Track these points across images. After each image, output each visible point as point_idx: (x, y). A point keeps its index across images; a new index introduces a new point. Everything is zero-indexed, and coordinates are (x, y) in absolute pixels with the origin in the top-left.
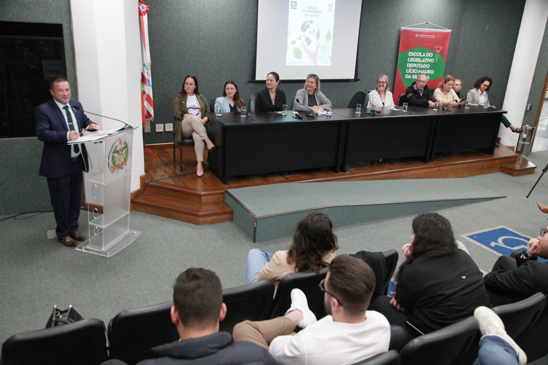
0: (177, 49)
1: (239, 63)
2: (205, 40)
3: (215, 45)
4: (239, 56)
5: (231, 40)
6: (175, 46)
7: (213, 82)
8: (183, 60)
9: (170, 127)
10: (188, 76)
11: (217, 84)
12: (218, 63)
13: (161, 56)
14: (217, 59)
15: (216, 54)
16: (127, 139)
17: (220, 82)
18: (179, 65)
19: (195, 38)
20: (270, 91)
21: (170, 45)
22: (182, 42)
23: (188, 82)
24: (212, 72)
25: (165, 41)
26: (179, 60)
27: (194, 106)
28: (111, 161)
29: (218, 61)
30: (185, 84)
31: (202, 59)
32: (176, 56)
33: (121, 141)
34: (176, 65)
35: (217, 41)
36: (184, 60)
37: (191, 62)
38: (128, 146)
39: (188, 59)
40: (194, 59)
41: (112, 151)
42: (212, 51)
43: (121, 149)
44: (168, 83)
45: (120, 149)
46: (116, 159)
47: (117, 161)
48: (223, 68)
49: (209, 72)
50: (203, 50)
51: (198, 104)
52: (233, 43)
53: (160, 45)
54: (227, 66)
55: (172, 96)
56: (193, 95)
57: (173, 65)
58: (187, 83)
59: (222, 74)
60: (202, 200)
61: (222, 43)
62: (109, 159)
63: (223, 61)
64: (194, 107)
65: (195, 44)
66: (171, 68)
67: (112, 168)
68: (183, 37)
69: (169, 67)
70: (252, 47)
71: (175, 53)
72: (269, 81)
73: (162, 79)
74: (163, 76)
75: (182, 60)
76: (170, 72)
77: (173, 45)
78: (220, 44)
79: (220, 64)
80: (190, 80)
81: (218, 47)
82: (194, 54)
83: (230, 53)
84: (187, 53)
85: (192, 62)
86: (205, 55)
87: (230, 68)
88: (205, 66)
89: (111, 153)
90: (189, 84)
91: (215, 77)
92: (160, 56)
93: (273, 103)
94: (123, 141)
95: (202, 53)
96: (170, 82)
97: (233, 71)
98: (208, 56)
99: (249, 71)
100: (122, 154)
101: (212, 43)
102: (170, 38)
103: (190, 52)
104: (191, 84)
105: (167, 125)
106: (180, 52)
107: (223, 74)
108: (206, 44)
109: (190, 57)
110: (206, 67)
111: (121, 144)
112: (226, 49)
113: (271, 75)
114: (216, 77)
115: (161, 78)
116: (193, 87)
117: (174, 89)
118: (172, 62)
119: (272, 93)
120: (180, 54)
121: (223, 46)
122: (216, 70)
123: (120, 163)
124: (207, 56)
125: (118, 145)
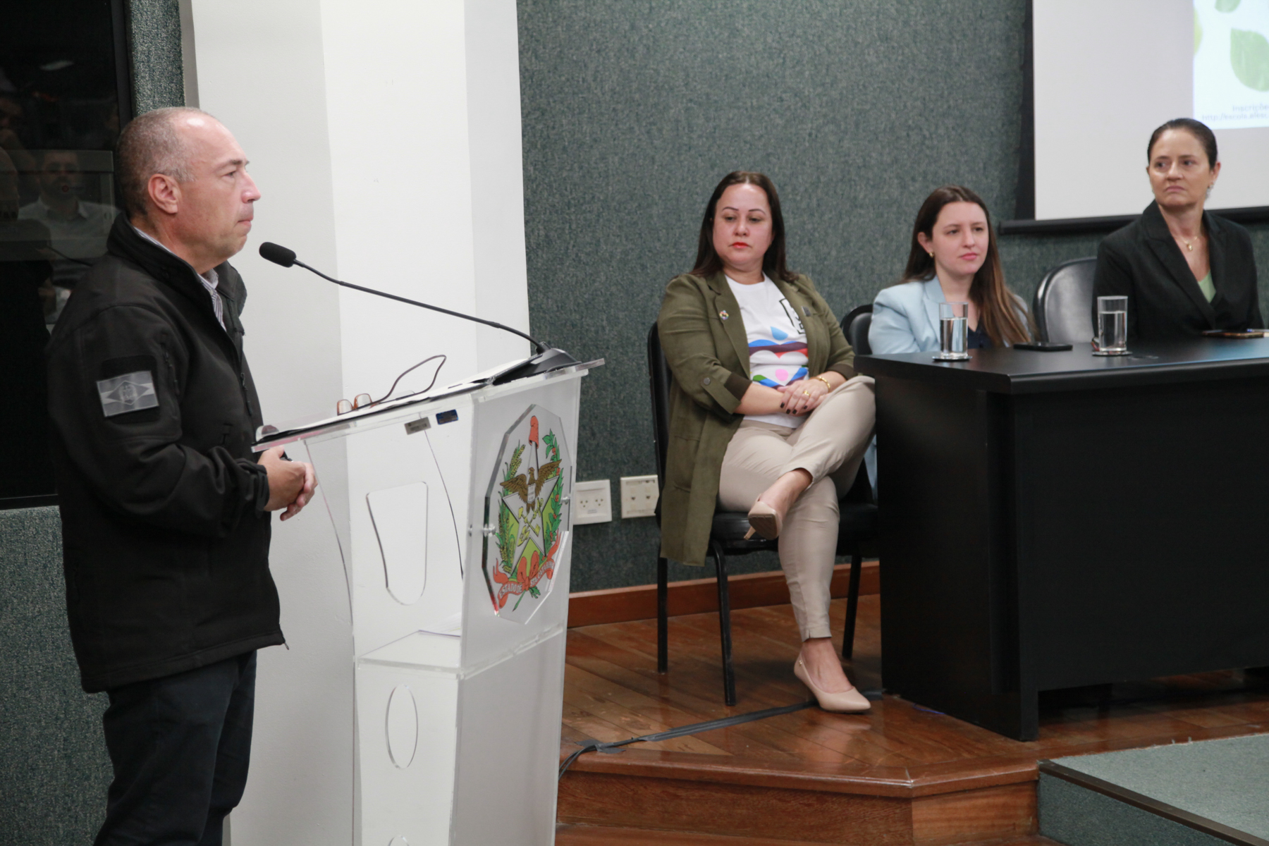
0: (621, 70)
1: (941, 131)
2: (764, 16)
3: (813, 42)
4: (942, 96)
5: (893, 11)
6: (612, 54)
7: (810, 242)
8: (654, 127)
9: (599, 502)
10: (732, 179)
11: (834, 253)
12: (832, 138)
13: (543, 114)
14: (825, 116)
15: (820, 90)
16: (560, 418)
17: (846, 242)
18: (634, 155)
19: (710, 9)
20: (1172, 223)
21: (585, 49)
22: (645, 31)
23: (735, 206)
24: (802, 189)
25: (559, 29)
26: (631, 129)
27: (777, 336)
28: (494, 532)
29: (832, 127)
30: (719, 221)
31: (750, 117)
32: (620, 107)
33: (534, 424)
34: (616, 159)
35: (824, 16)
36: (660, 130)
37: (695, 136)
38: (561, 466)
39: (677, 121)
40: (708, 119)
41: (500, 478)
42: (801, 73)
43: (536, 477)
44: (583, 256)
45: (531, 470)
46: (516, 530)
47: (519, 542)
48: (860, 161)
49: (789, 189)
50: (755, 72)
51: (797, 323)
52: (906, 23)
53: (535, 52)
54: (881, 154)
55: (603, 328)
56: (762, 279)
57: (603, 158)
58: (731, 213)
59: (855, 198)
60: (915, 826)
61: (849, 28)
62: (486, 521)
63: (857, 125)
64: (780, 343)
65: (711, 39)
66: (595, 175)
67: (499, 578)
68: (651, 8)
69: (581, 168)
70: (1008, 39)
71: (613, 90)
72: (1174, 165)
73: (547, 236)
74: (555, 217)
75: (648, 132)
76: (588, 197)
77: (599, 51)
78: (839, 35)
79: (846, 144)
80: (746, 196)
81: (829, 52)
82: (708, 95)
83: (893, 82)
84: (671, 89)
85: (700, 137)
86: (766, 99)
87: (896, 160)
88: (768, 155)
89: (498, 488)
90: (743, 217)
91: (822, 215)
92: (538, 114)
93: (1206, 287)
94: (542, 432)
95: (747, 90)
96: (588, 254)
97: (913, 179)
98: (781, 100)
99: (996, 173)
100: (537, 506)
101: (799, 32)
102: (583, 14)
103: (686, 85)
104: (753, 220)
105: (580, 491)
106: (635, 86)
107: (861, 196)
108: (769, 40)
109: (687, 109)
110: (773, 160)
111: (537, 446)
112: (871, 58)
113: (1169, 135)
114: (826, 217)
115: (542, 233)
116: (760, 235)
117: (613, 289)
118: (595, 141)
119: (1187, 233)
120: (637, 96)
121: (856, 44)
122: (823, 179)
123: (528, 555)
124: (777, 105)
125: (524, 447)
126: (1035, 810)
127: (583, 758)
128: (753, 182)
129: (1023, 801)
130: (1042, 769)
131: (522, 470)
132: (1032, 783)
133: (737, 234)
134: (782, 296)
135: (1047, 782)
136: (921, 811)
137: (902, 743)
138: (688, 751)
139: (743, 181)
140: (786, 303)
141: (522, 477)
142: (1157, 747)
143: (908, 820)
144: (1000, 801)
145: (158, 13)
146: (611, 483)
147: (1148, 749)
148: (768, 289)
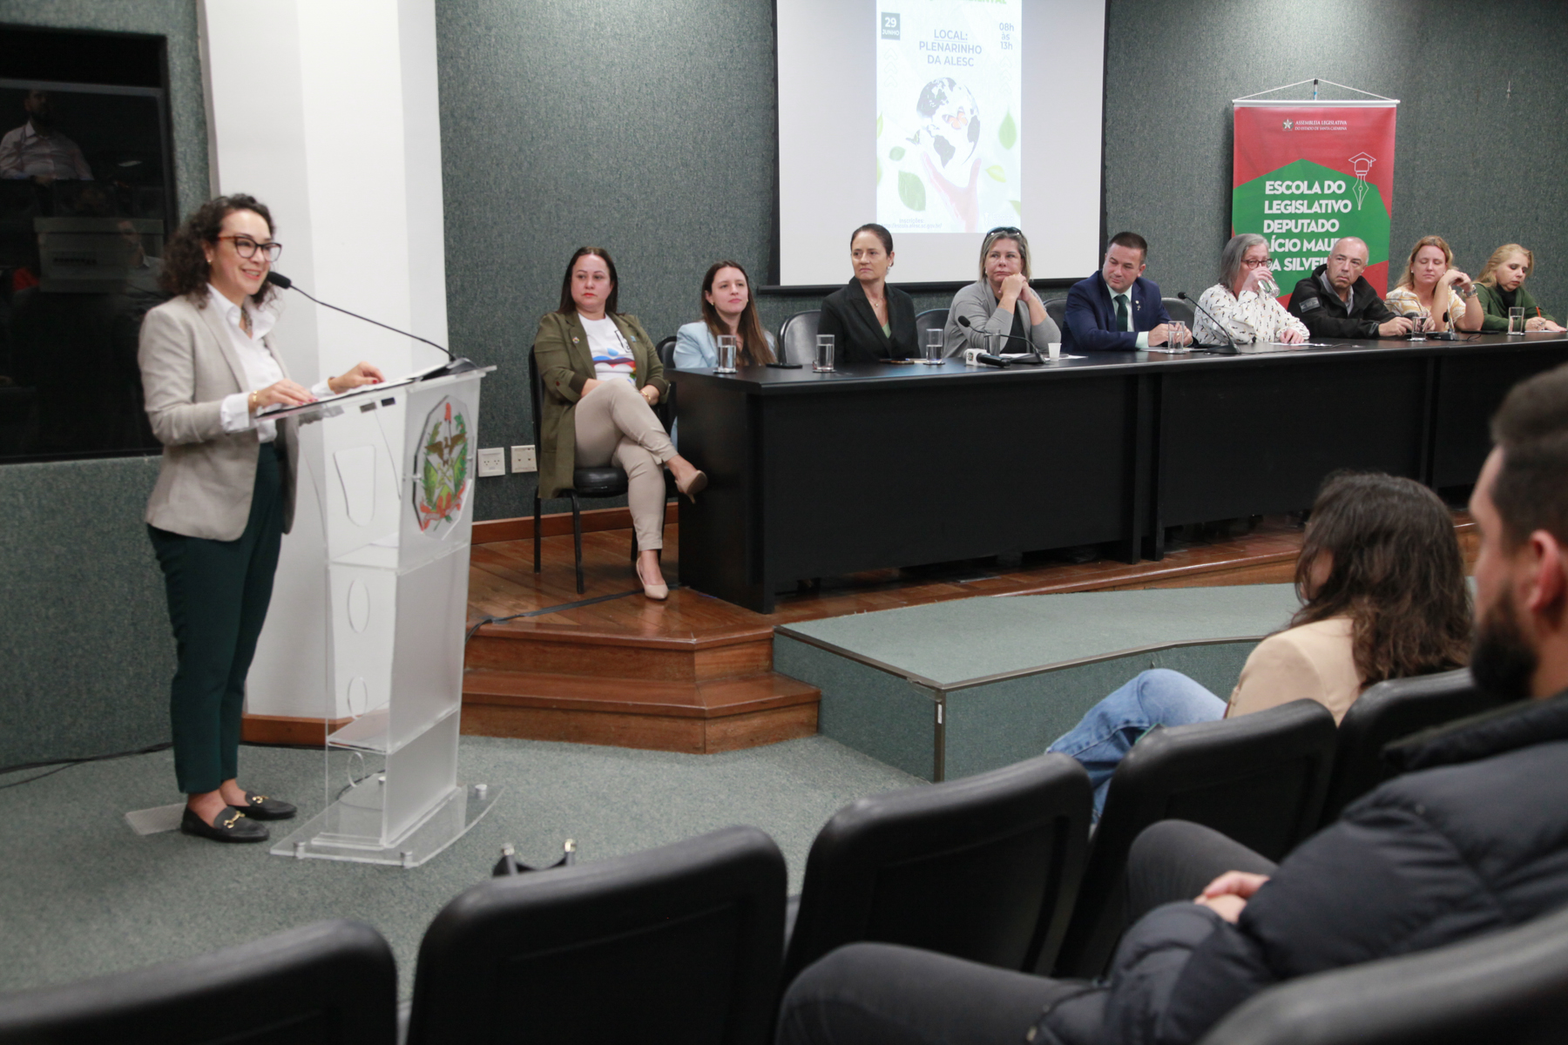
0: (513, 178)
1: (722, 226)
2: (608, 146)
3: (639, 165)
4: (722, 204)
5: (691, 147)
6: (506, 167)
7: (637, 295)
8: (535, 217)
9: (497, 462)
10: (582, 252)
11: (652, 302)
12: (651, 228)
13: (460, 205)
14: (647, 213)
15: (644, 196)
16: (466, 406)
17: (661, 296)
18: (521, 234)
19: (572, 140)
20: (867, 291)
21: (488, 163)
22: (528, 152)
23: (585, 269)
24: (632, 260)
25: (471, 149)
26: (519, 217)
27: (611, 353)
28: (420, 479)
29: (651, 221)
30: (576, 281)
31: (598, 212)
32: (511, 202)
33: (448, 408)
34: (509, 236)
35: (646, 149)
36: (538, 218)
37: (561, 223)
38: (467, 436)
39: (550, 213)
40: (570, 212)
42: (632, 184)
43: (449, 443)
44: (486, 300)
45: (446, 439)
46: (436, 478)
47: (437, 485)
48: (669, 243)
49: (623, 260)
50: (601, 183)
51: (625, 345)
52: (699, 156)
53: (455, 163)
54: (683, 240)
55: (500, 348)
56: (604, 317)
57: (500, 235)
58: (581, 273)
59: (666, 268)
60: (697, 667)
61: (662, 157)
62: (415, 471)
63: (668, 221)
64: (613, 358)
65: (572, 159)
66: (495, 246)
67: (424, 509)
68: (533, 138)
69: (485, 241)
70: (763, 170)
71: (507, 191)
72: (864, 254)
73: (462, 286)
74: (468, 273)
75: (530, 219)
76: (490, 260)
77: (497, 165)
78: (656, 161)
79: (660, 232)
80: (592, 262)
81: (650, 172)
82: (570, 196)
83: (691, 194)
84: (546, 191)
85: (565, 224)
86: (608, 200)
87: (692, 244)
88: (610, 237)
90: (590, 277)
91: (645, 277)
92: (456, 204)
94: (454, 413)
95: (596, 194)
96: (490, 298)
97: (704, 257)
98: (618, 201)
99: (756, 255)
100: (450, 463)
101: (630, 158)
102: (487, 140)
103: (556, 189)
104: (597, 277)
105: (484, 455)
106: (522, 188)
107: (670, 266)
108: (611, 162)
109: (556, 205)
110: (613, 241)
111: (450, 422)
112: (677, 178)
113: (863, 235)
114: (647, 279)
115: (459, 283)
116: (603, 288)
117: (507, 322)
118: (495, 223)
120: (523, 195)
121: (667, 167)
122: (645, 254)
123: (444, 495)
124: (615, 204)
125: (441, 423)
126: (771, 657)
127: (483, 627)
128: (595, 254)
129: (763, 651)
130: (776, 631)
131: (440, 438)
132: (770, 640)
133: (587, 288)
134: (616, 329)
135: (778, 639)
136: (700, 659)
137: (689, 616)
138: (552, 622)
139: (589, 253)
140: (619, 333)
141: (440, 443)
142: (845, 616)
143: (692, 664)
144: (750, 651)
145: (192, 126)
146: (505, 450)
147: (841, 618)
148: (608, 325)
